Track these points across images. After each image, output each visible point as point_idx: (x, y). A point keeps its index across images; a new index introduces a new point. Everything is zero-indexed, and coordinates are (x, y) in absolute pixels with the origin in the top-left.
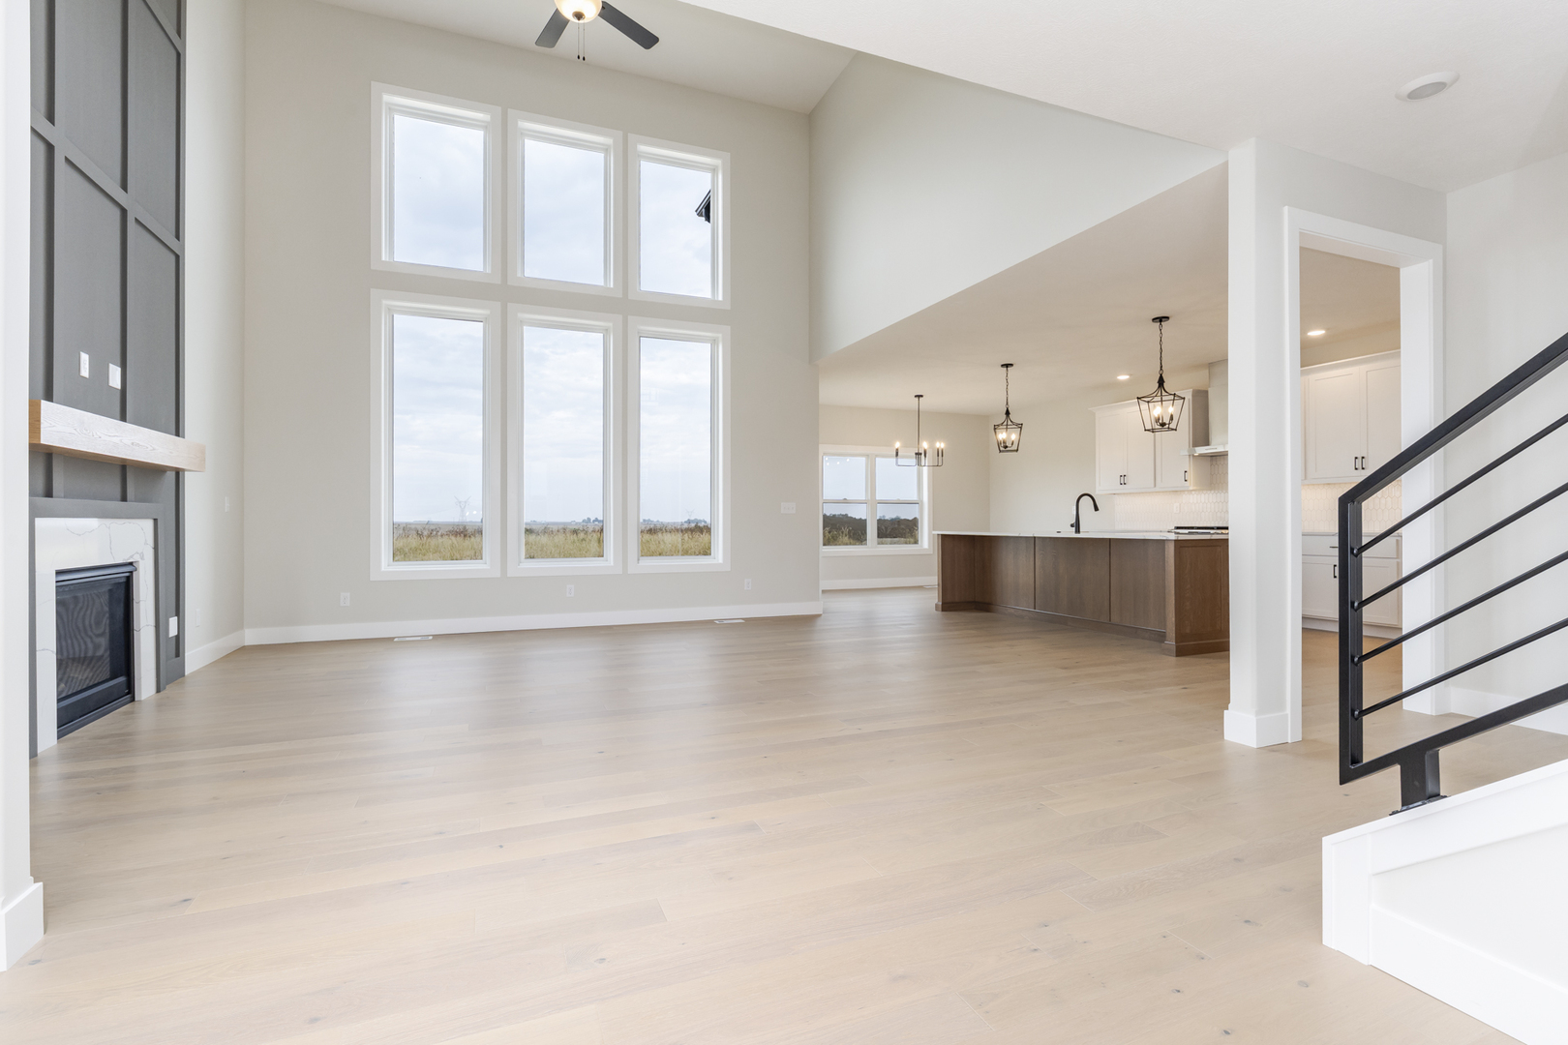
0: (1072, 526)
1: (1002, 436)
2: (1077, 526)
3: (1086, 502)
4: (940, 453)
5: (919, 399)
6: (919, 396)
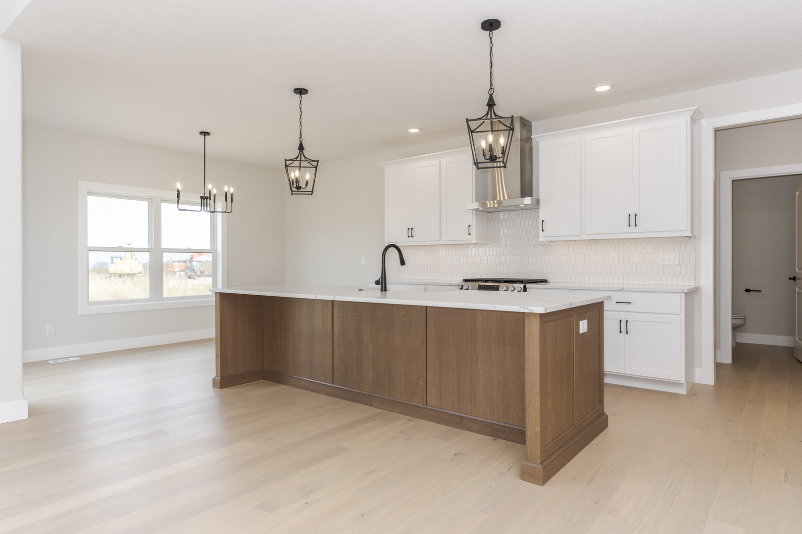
0: (377, 283)
1: (294, 174)
2: (382, 283)
3: (392, 254)
4: (229, 198)
5: (205, 138)
6: (205, 134)
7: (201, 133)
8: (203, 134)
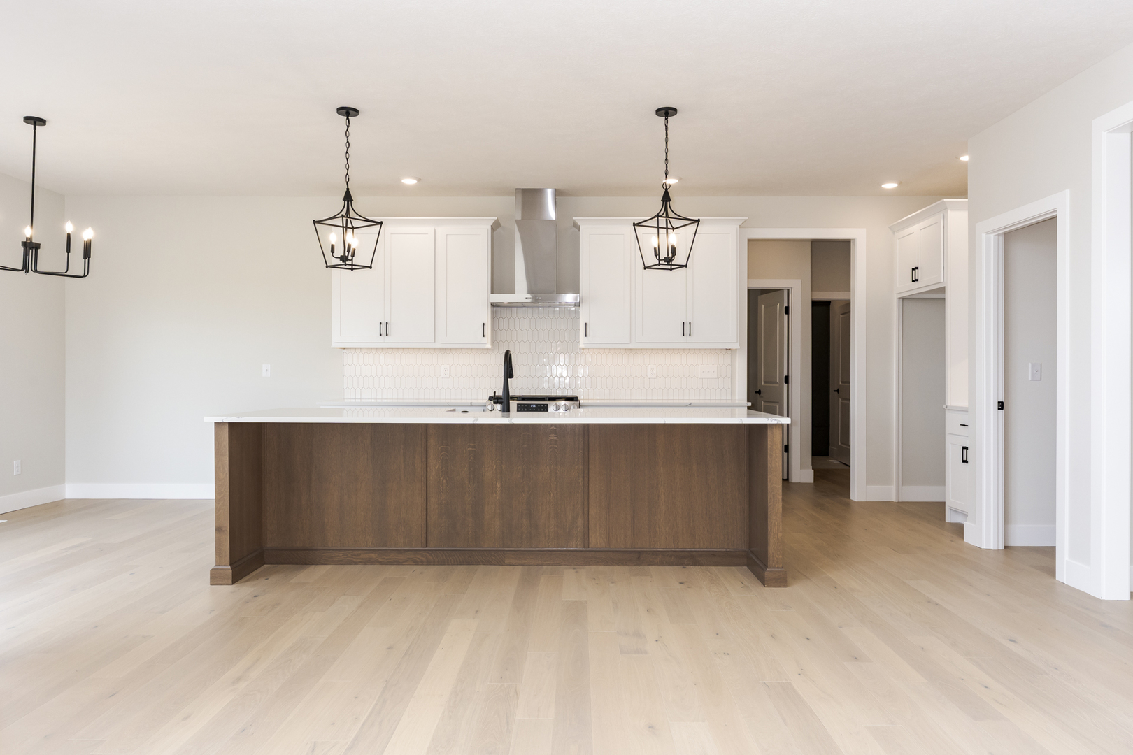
5: (35, 129)
6: (35, 121)
7: (28, 119)
8: (32, 122)
